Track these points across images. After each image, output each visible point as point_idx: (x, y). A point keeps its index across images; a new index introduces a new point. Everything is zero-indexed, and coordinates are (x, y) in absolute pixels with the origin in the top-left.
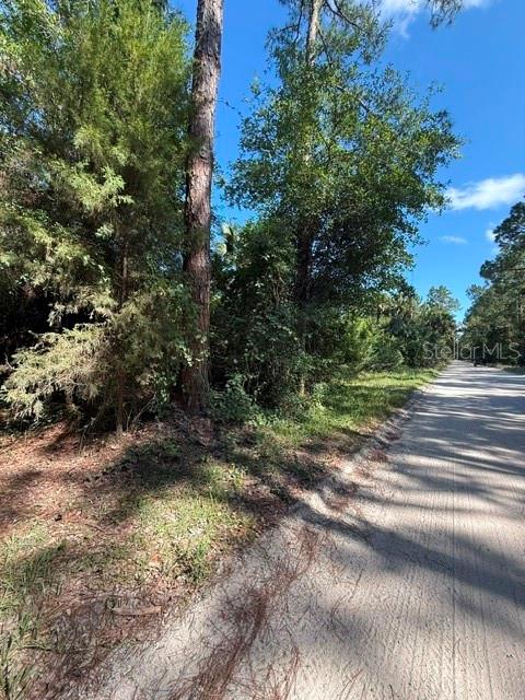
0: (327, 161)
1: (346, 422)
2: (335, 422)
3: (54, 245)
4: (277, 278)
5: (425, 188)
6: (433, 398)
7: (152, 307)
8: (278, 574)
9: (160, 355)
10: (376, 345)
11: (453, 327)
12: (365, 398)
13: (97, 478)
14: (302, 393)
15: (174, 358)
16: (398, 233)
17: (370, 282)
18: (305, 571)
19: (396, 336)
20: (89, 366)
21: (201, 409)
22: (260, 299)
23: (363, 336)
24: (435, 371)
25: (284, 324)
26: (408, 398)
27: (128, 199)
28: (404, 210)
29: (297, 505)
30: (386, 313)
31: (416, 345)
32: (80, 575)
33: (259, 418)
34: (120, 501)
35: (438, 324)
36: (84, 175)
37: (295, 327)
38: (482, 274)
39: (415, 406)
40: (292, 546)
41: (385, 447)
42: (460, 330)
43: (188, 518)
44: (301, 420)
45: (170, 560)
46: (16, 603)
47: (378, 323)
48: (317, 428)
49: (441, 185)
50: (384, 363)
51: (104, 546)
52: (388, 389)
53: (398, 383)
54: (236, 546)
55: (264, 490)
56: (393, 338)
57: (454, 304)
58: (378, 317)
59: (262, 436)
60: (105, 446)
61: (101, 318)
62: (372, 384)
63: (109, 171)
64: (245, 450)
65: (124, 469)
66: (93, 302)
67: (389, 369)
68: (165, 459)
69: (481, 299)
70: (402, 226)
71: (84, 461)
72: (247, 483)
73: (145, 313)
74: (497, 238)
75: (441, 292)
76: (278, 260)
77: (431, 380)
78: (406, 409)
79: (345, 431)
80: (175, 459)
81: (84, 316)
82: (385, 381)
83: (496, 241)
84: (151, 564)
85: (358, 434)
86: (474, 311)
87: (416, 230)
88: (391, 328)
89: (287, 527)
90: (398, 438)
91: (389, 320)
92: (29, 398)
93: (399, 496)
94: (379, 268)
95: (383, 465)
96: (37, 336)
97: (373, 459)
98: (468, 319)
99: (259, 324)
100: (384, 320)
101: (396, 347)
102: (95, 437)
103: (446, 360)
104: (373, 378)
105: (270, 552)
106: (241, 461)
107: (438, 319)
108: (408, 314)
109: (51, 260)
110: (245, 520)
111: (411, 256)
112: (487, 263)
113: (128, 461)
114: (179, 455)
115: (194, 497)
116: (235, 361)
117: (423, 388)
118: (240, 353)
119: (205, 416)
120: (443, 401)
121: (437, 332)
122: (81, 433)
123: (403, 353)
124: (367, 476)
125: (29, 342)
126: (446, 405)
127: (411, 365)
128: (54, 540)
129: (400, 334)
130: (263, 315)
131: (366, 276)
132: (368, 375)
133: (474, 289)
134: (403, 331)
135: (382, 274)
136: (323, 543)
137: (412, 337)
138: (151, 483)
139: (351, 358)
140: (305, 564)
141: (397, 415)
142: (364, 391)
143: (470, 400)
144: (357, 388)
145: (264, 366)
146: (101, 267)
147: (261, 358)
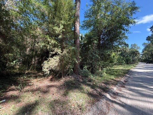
0: (104, 17)
1: (113, 77)
2: (109, 77)
3: (51, 41)
4: (94, 44)
5: (130, 20)
6: (136, 72)
7: (69, 52)
8: (101, 112)
9: (71, 61)
10: (117, 59)
11: (139, 54)
12: (116, 72)
13: (59, 87)
14: (100, 70)
15: (73, 62)
16: (123, 32)
17: (115, 44)
18: (108, 113)
19: (122, 56)
20: (57, 64)
21: (78, 73)
22: (90, 49)
23: (114, 57)
24: (135, 65)
25: (96, 54)
26: (128, 72)
27: (64, 30)
28: (124, 26)
29: (103, 97)
30: (120, 51)
31: (128, 59)
32: (59, 107)
33: (91, 75)
34: (64, 92)
35: (135, 53)
36: (56, 27)
37: (99, 55)
38: (147, 40)
39: (130, 74)
40: (103, 106)
41: (124, 84)
42: (141, 55)
43: (79, 97)
44: (101, 77)
45: (76, 106)
46: (48, 111)
47: (117, 53)
48: (105, 78)
49: (135, 19)
50: (120, 63)
51: (62, 101)
52: (122, 70)
53: (124, 68)
54: (90, 105)
55: (95, 92)
56: (122, 57)
57: (139, 48)
58: (117, 52)
59: (92, 80)
60: (60, 80)
61: (59, 54)
62: (117, 68)
63: (60, 25)
64: (89, 83)
65: (64, 85)
66: (58, 51)
67: (121, 65)
68: (72, 84)
69: (147, 46)
70: (124, 30)
71: (56, 83)
72: (91, 90)
73: (68, 53)
74: (151, 30)
75: (135, 45)
76: (94, 40)
77: (134, 68)
78: (128, 75)
79: (112, 79)
80: (74, 84)
81: (56, 54)
82: (121, 68)
83: (151, 31)
84: (72, 106)
85: (116, 80)
86: (145, 49)
87: (128, 30)
88: (121, 54)
89: (102, 102)
90: (127, 82)
91: (120, 53)
92: (47, 70)
93: (130, 97)
94: (118, 40)
95: (124, 89)
96: (47, 58)
97: (121, 87)
98: (143, 51)
99: (90, 54)
100: (119, 53)
101: (123, 59)
102: (58, 78)
103: (137, 62)
104: (117, 67)
105: (99, 107)
106: (89, 85)
107: (134, 52)
108: (125, 51)
109: (50, 44)
110: (91, 99)
111: (127, 36)
112: (148, 36)
113: (65, 84)
114: (75, 83)
115: (79, 92)
116: (85, 63)
117: (132, 70)
118: (86, 61)
119: (79, 75)
120: (138, 73)
121: (134, 55)
122: (55, 78)
123: (125, 61)
124: (120, 91)
125: (46, 60)
126: (139, 74)
127: (127, 64)
128: (53, 99)
129: (124, 56)
130: (91, 52)
131: (115, 42)
132: (116, 66)
133: (144, 44)
134: (124, 55)
135: (119, 41)
136: (111, 106)
137: (127, 57)
138: (70, 89)
139: (111, 62)
140: (108, 111)
141: (126, 76)
142: (115, 70)
143: (147, 73)
144: (113, 69)
145: (92, 64)
146: (59, 44)
147: (91, 62)
